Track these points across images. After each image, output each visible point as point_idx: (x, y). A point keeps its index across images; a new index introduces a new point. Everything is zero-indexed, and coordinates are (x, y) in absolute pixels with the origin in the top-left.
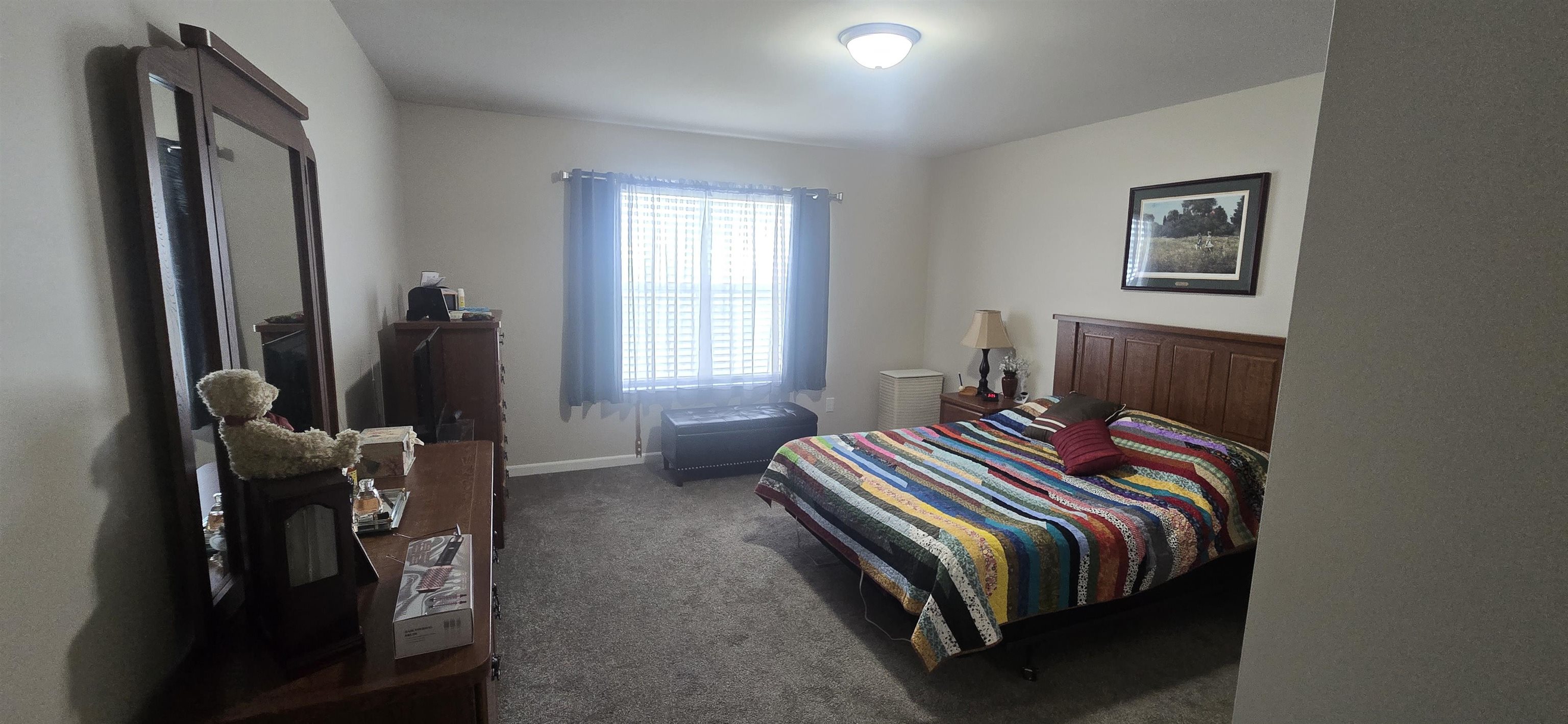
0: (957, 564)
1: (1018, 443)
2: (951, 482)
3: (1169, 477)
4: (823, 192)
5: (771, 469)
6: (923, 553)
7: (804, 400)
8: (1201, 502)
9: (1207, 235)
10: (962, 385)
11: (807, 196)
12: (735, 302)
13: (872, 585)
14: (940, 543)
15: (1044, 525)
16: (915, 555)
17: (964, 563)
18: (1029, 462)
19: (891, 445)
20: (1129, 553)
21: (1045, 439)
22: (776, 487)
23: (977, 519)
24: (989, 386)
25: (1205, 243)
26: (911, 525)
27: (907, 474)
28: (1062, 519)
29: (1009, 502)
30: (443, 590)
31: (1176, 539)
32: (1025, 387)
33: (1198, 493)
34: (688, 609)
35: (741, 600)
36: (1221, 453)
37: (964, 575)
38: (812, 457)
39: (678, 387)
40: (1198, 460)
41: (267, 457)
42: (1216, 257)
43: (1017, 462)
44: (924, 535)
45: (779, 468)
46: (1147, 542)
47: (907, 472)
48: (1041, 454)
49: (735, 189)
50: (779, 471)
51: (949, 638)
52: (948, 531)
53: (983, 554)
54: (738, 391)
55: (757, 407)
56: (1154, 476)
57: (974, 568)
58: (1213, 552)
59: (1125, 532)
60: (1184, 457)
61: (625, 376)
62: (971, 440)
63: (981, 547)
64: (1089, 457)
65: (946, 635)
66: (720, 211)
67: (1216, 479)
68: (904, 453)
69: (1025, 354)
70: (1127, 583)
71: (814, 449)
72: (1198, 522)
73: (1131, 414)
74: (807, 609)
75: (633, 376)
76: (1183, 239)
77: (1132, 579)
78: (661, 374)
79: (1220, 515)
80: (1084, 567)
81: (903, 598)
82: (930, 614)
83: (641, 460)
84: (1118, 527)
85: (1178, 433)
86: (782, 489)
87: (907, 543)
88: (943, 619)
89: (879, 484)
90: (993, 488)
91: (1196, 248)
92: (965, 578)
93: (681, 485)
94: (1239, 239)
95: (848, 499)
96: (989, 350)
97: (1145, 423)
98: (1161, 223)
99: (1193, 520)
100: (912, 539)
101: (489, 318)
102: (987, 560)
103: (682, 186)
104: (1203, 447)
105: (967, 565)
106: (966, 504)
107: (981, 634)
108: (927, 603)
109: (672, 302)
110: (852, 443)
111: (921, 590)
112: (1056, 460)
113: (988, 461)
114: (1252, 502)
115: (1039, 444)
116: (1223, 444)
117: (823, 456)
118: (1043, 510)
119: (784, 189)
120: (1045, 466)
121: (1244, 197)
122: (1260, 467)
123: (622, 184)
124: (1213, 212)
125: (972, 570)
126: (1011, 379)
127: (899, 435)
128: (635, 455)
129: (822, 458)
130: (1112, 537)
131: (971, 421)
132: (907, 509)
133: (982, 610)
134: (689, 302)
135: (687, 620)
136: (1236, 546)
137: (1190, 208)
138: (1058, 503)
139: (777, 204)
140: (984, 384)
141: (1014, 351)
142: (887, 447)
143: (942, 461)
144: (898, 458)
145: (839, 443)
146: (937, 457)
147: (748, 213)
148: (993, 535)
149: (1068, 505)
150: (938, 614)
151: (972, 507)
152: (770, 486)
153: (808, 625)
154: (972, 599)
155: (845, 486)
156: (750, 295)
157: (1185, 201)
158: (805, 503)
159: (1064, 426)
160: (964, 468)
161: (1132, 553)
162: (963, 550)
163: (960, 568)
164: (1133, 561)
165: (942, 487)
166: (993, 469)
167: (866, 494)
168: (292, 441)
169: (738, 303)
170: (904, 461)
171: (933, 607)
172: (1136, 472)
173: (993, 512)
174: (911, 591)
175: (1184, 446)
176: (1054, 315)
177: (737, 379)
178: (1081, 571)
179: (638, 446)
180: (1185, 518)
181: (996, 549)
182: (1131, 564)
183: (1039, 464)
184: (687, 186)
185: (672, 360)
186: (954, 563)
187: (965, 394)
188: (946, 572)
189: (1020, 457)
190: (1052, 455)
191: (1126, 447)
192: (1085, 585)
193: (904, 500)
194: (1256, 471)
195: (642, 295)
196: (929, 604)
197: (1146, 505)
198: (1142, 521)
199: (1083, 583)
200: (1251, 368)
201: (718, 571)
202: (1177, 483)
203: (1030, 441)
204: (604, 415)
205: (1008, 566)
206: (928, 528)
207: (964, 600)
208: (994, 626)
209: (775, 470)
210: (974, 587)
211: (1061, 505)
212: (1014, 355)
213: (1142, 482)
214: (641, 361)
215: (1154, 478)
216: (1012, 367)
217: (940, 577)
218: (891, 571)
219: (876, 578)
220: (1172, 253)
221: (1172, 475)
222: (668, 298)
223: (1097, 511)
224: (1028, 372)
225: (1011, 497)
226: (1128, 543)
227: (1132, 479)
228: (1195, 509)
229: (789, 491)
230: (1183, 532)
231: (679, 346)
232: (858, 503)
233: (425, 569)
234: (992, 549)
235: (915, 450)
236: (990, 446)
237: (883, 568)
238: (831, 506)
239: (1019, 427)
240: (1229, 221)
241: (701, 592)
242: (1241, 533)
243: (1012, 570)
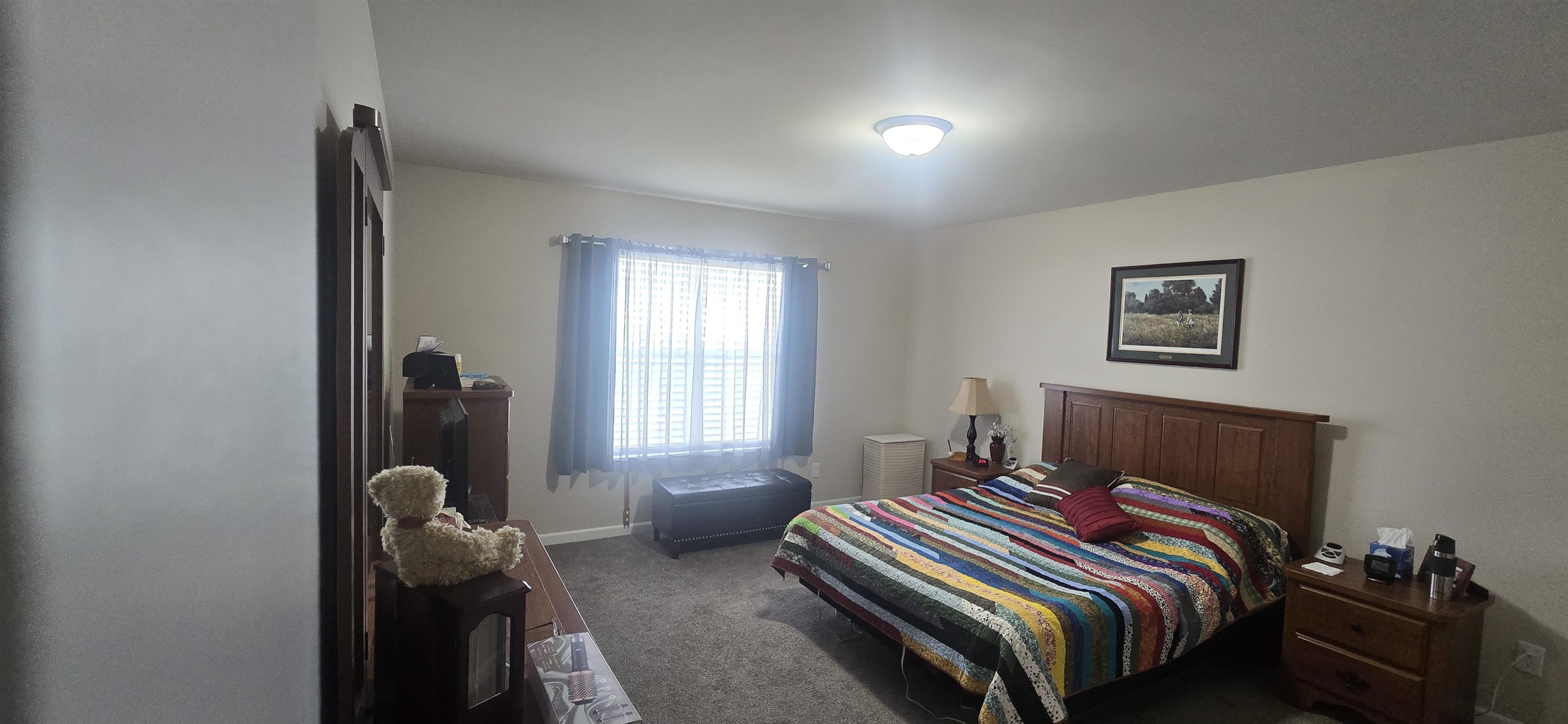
0: (1020, 639)
1: (1024, 510)
2: (980, 552)
3: (1182, 543)
4: (812, 262)
5: (788, 540)
6: (982, 628)
7: (791, 465)
8: (1217, 568)
9: (1188, 313)
10: (951, 451)
11: (798, 265)
12: (727, 368)
13: (917, 662)
14: (998, 618)
15: (1087, 595)
16: (972, 630)
17: (1027, 639)
18: (1043, 530)
19: (905, 514)
20: (1165, 621)
21: (1049, 505)
22: (794, 559)
23: (1022, 590)
24: (976, 452)
25: (1186, 319)
26: (962, 599)
27: (934, 545)
28: (1102, 589)
29: (1043, 573)
30: (599, 700)
31: (1202, 606)
32: (1011, 452)
33: (1213, 558)
34: (720, 695)
35: (774, 683)
36: (1226, 519)
37: (1028, 650)
38: (834, 528)
39: (670, 454)
40: (1207, 526)
41: (442, 561)
42: (1198, 333)
43: (1038, 532)
44: (979, 610)
45: (797, 539)
46: (1178, 609)
47: (933, 543)
48: (1050, 521)
49: (729, 257)
50: (797, 543)
51: (1014, 717)
52: (1003, 605)
53: (1043, 629)
54: (727, 457)
55: (750, 474)
56: (1166, 541)
57: (1037, 643)
58: (1230, 617)
59: (1159, 600)
60: (1192, 523)
61: (617, 444)
62: (979, 507)
63: (1040, 620)
64: (1101, 523)
65: (1011, 714)
66: (715, 278)
67: (1226, 545)
68: (921, 522)
69: (1010, 422)
70: (1163, 651)
71: (834, 520)
72: (1218, 587)
73: (1129, 480)
74: (843, 689)
75: (624, 443)
76: (1165, 316)
77: (1167, 647)
78: (653, 441)
79: (1234, 580)
80: (1128, 636)
81: (959, 676)
82: (997, 692)
83: (628, 531)
84: (1152, 595)
85: (1181, 500)
86: (802, 561)
87: (961, 618)
88: (1008, 697)
89: (912, 557)
90: (1022, 558)
91: (1178, 324)
92: (1029, 654)
93: (676, 557)
94: (1219, 318)
95: (886, 573)
96: (976, 416)
97: (1147, 490)
98: (1143, 301)
99: (1213, 585)
100: (966, 614)
101: (500, 387)
102: (1047, 634)
103: (679, 252)
104: (1208, 513)
105: (1030, 640)
106: (1004, 576)
107: (1048, 711)
108: (993, 682)
109: (666, 367)
110: (867, 512)
111: (980, 667)
112: (1066, 526)
113: (1005, 529)
114: (1258, 566)
115: (1045, 510)
116: (1225, 510)
117: (846, 527)
118: (1078, 580)
119: (776, 258)
120: (1060, 534)
121: (1221, 280)
122: (1263, 532)
123: (620, 250)
124: (1193, 292)
125: (1035, 646)
126: (998, 444)
127: (909, 503)
128: (623, 526)
129: (844, 528)
130: (1149, 605)
131: (971, 487)
132: (951, 582)
133: (1048, 687)
134: (683, 368)
135: (723, 707)
136: (1249, 609)
137: (1170, 288)
138: (1087, 572)
139: (769, 272)
140: (971, 449)
141: (1000, 417)
142: (902, 516)
143: (962, 530)
144: (918, 528)
145: (854, 513)
146: (954, 526)
147: (742, 280)
148: (1047, 608)
149: (1098, 574)
150: (1005, 693)
151: (1010, 578)
152: (788, 559)
153: (848, 707)
154: (1037, 675)
155: (879, 559)
156: (742, 361)
157: (1165, 281)
158: (829, 576)
159: (1069, 494)
160: (986, 537)
161: (1168, 621)
162: (1024, 625)
163: (1023, 643)
164: (1169, 629)
165: (974, 558)
166: (1013, 538)
167: (904, 567)
168: (471, 543)
169: (729, 369)
170: (925, 531)
171: (1000, 685)
172: (1147, 538)
173: (1033, 583)
174: (971, 669)
175: (1190, 512)
176: (1041, 384)
177: (727, 445)
178: (1125, 641)
179: (626, 516)
180: (1206, 584)
181: (1052, 622)
182: (1167, 631)
183: (1054, 531)
184: (683, 253)
185: (664, 427)
186: (1017, 638)
187: (955, 459)
188: (1009, 647)
189: (1033, 524)
190: (1060, 521)
191: (1133, 513)
192: (1129, 655)
193: (944, 572)
194: (1260, 536)
195: (636, 360)
196: (995, 682)
197: (1169, 572)
198: (1171, 589)
199: (1127, 653)
200: (1239, 438)
201: (740, 651)
202: (1191, 548)
203: (1034, 508)
204: (592, 484)
205: (1065, 639)
206: (982, 602)
207: (1029, 677)
208: (1059, 702)
209: (793, 541)
210: (1038, 662)
211: (1092, 574)
212: (999, 422)
213: (1156, 548)
214: (633, 427)
215: (1167, 544)
216: (1000, 433)
217: (1004, 653)
218: (943, 648)
219: (925, 655)
220: (1154, 328)
221: (1185, 541)
222: (661, 364)
223: (1128, 580)
224: (1015, 438)
225: (1042, 567)
226: (1163, 611)
227: (1145, 545)
228: (1212, 574)
229: (810, 564)
230: (1207, 598)
231: (672, 412)
232: (898, 576)
233: (565, 676)
234: (1049, 622)
235: (930, 518)
236: (999, 513)
237: (932, 644)
238: (865, 580)
239: (1019, 493)
240: (1208, 300)
241: (728, 676)
242: (1253, 597)
243: (1069, 644)
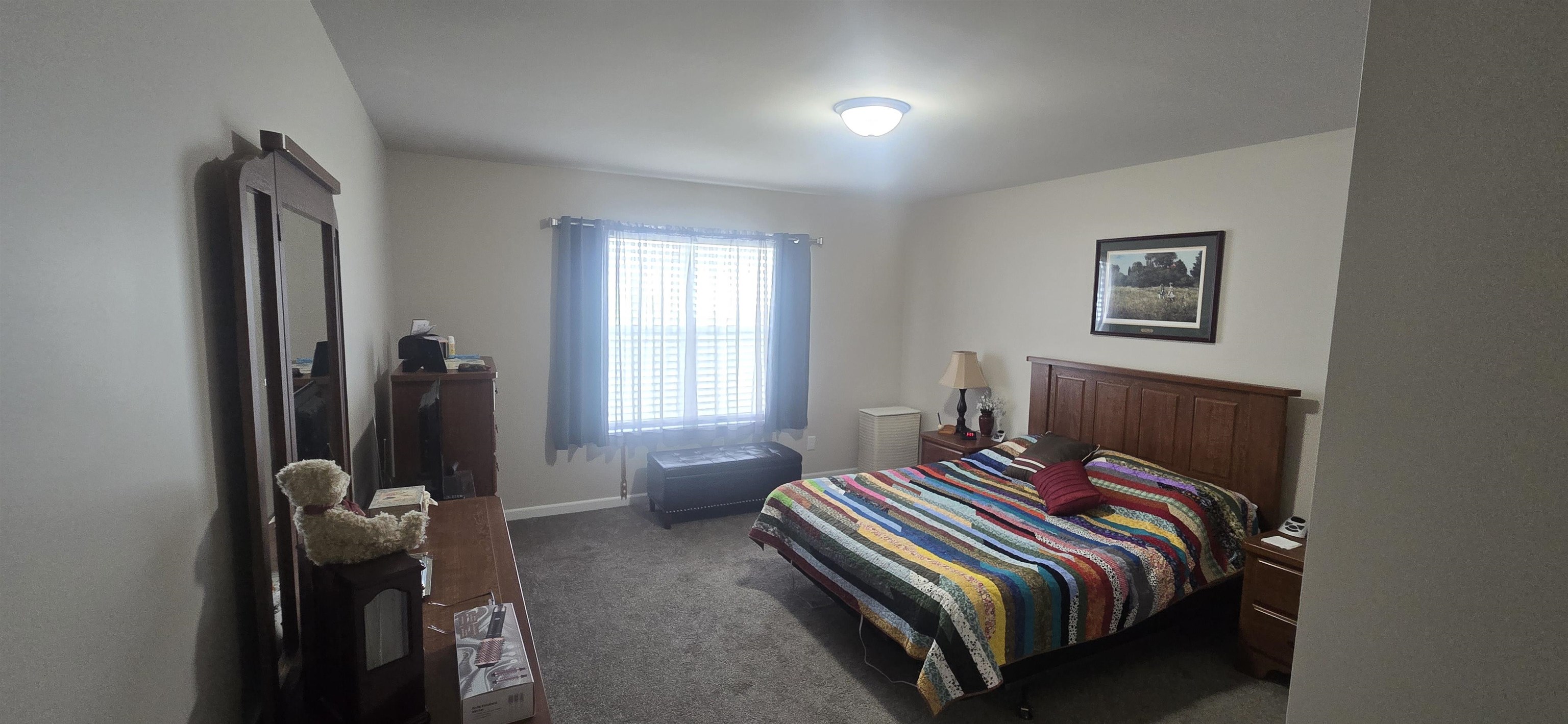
0: (959, 610)
1: (999, 483)
2: (943, 525)
3: (1145, 517)
4: (804, 237)
5: (765, 513)
6: (925, 599)
7: (786, 439)
8: (1176, 541)
9: (1169, 286)
10: (941, 424)
11: (789, 241)
12: (719, 344)
13: (872, 630)
14: (940, 589)
15: (1035, 568)
16: (917, 600)
17: (965, 609)
18: (1013, 503)
19: (880, 487)
20: (1114, 593)
21: (1025, 478)
22: (770, 531)
23: (973, 564)
24: (966, 425)
25: (1168, 293)
26: (911, 571)
27: (899, 517)
28: (1052, 562)
29: (999, 545)
30: (502, 664)
31: (1156, 578)
32: (1001, 425)
33: (1173, 532)
34: (689, 658)
35: (741, 647)
36: (1191, 492)
37: (966, 620)
38: (806, 502)
39: (664, 428)
40: (1171, 500)
41: (344, 543)
42: (1178, 306)
43: (1002, 503)
44: (924, 581)
45: (772, 512)
46: (1129, 582)
47: (900, 516)
48: (1023, 494)
49: (720, 235)
50: (773, 516)
51: (952, 682)
52: (947, 577)
53: (983, 599)
54: (722, 431)
55: (743, 448)
56: (1130, 515)
57: (975, 613)
58: (1188, 588)
59: (1109, 573)
60: (1157, 497)
61: (611, 419)
62: (956, 480)
63: (980, 592)
64: (1069, 497)
65: (950, 679)
66: (705, 255)
67: (1188, 518)
68: (894, 495)
69: (1001, 394)
70: (1113, 621)
71: (807, 493)
72: (1174, 560)
73: (1105, 454)
74: (806, 654)
75: (619, 418)
76: (1147, 289)
77: (1117, 617)
78: (647, 416)
79: (1193, 553)
80: (1074, 607)
81: (905, 642)
82: (935, 659)
83: (626, 502)
84: (1103, 568)
85: (1150, 473)
86: (777, 533)
87: (908, 589)
88: (946, 663)
89: (875, 529)
90: (983, 531)
91: (1160, 297)
92: (967, 624)
93: (667, 527)
94: (1198, 290)
95: (846, 545)
96: (966, 390)
97: (1119, 464)
98: (1126, 274)
99: (1169, 558)
100: (913, 585)
101: (485, 369)
102: (986, 605)
103: (668, 231)
104: (1175, 487)
105: (968, 611)
106: (959, 548)
107: (983, 677)
108: (931, 649)
109: (658, 344)
110: (843, 486)
111: (923, 635)
112: (1038, 499)
113: (974, 503)
114: (1221, 539)
115: (1020, 483)
116: (1193, 484)
117: (817, 500)
118: (1031, 552)
119: (766, 235)
120: (1028, 507)
121: (1201, 253)
122: (1227, 506)
123: (610, 231)
124: (1174, 265)
125: (972, 615)
126: (987, 417)
127: (887, 476)
128: (620, 497)
129: (816, 502)
130: (1098, 577)
131: (953, 461)
132: (905, 555)
133: (984, 654)
134: (675, 344)
136: (1209, 582)
137: (1153, 260)
138: (1044, 544)
139: (760, 249)
140: (961, 422)
141: (990, 391)
142: (877, 490)
143: (932, 503)
144: (889, 501)
145: (830, 486)
146: (926, 499)
147: (732, 257)
148: (990, 580)
149: (1054, 547)
150: (942, 659)
151: (965, 551)
152: (764, 531)
153: (809, 670)
154: (973, 643)
155: (842, 531)
156: (734, 337)
157: (1148, 254)
158: (800, 547)
159: (1044, 467)
160: (953, 510)
161: (1117, 592)
162: (964, 596)
163: (962, 613)
164: (1118, 600)
165: (935, 531)
166: (980, 511)
167: (864, 540)
168: (368, 528)
169: (722, 345)
170: (895, 504)
171: (938, 652)
172: (1113, 512)
173: (986, 555)
174: (915, 637)
175: (1157, 486)
176: (1028, 358)
177: (721, 419)
178: (1071, 612)
179: (623, 488)
180: (1162, 557)
181: (993, 593)
182: (1116, 603)
183: (1023, 504)
184: (673, 232)
185: (658, 402)
186: (955, 609)
187: (945, 432)
188: (948, 617)
189: (1004, 497)
190: (1033, 494)
191: (1103, 487)
192: (1075, 624)
193: (901, 545)
194: (1224, 510)
195: (629, 337)
196: (933, 649)
197: (1125, 545)
198: (1124, 561)
199: (1073, 622)
200: (1214, 412)
201: (715, 616)
202: (1153, 522)
203: (1011, 481)
204: (590, 457)
205: (1006, 609)
206: (928, 574)
207: (966, 645)
208: (995, 669)
209: (769, 514)
210: (975, 632)
211: (1048, 547)
212: (990, 395)
213: (1121, 520)
214: (628, 403)
215: (1131, 518)
216: (989, 406)
217: (943, 623)
218: (892, 616)
219: (878, 623)
220: (1137, 302)
221: (1148, 514)
222: (654, 341)
223: (1082, 552)
224: (1004, 410)
225: (1000, 540)
226: (1112, 583)
227: (1111, 518)
228: (1171, 547)
229: (784, 535)
230: (1161, 571)
231: (665, 387)
232: (857, 549)
233: (478, 642)
234: (990, 594)
235: (904, 492)
236: (974, 486)
237: (884, 613)
238: (829, 551)
239: (999, 466)
240: (1189, 273)
241: (701, 640)
242: (1214, 569)
243: (1009, 614)
